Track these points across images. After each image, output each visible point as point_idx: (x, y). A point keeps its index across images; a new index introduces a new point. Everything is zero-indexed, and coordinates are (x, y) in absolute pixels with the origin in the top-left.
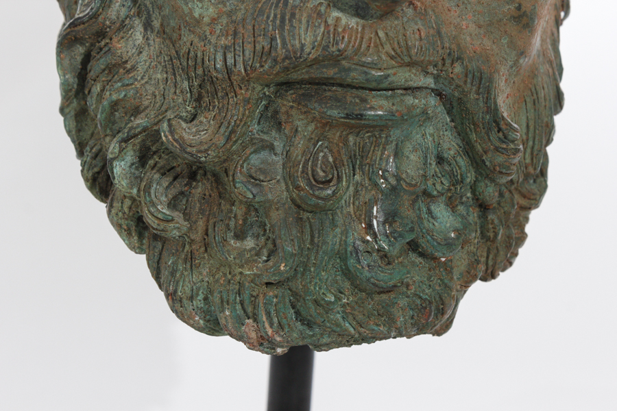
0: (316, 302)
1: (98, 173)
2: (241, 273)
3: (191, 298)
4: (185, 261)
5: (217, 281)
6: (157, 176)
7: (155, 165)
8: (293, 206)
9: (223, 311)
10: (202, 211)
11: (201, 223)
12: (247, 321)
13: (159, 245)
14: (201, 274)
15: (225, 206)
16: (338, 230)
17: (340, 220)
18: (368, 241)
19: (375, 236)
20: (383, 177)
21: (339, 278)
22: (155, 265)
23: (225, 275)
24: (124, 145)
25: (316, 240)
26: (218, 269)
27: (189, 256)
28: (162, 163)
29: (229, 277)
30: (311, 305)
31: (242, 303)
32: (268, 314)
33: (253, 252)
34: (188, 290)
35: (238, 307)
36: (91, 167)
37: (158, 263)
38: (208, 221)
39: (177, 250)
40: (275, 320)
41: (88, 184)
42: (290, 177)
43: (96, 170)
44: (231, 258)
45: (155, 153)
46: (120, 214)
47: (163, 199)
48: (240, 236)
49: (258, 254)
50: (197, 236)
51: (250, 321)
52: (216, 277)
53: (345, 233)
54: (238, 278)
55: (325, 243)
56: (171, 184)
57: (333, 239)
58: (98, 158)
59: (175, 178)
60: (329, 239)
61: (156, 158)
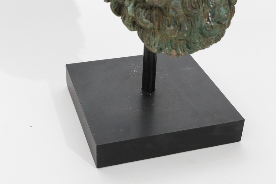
0: (194, 43)
1: (117, 8)
2: (171, 37)
3: (154, 45)
4: (152, 35)
5: (163, 40)
6: (141, 10)
7: (139, 6)
8: (186, 16)
9: (166, 48)
10: (156, 19)
11: (157, 24)
12: (173, 50)
13: (142, 30)
14: (157, 38)
15: (164, 18)
16: (199, 21)
17: (199, 18)
18: (208, 24)
19: (210, 22)
20: (212, 4)
21: (199, 35)
22: (141, 36)
23: (165, 38)
24: (130, 2)
25: (193, 25)
26: (163, 36)
27: (153, 33)
28: (141, 5)
29: (167, 38)
30: (192, 44)
31: (171, 45)
32: (181, 48)
33: (174, 31)
34: (153, 43)
35: (170, 47)
36: (114, 6)
37: (142, 35)
38: (159, 22)
39: (149, 32)
40: (182, 49)
41: (114, 12)
42: (184, 7)
43: (116, 7)
44: (168, 33)
45: (139, 2)
46: (128, 22)
47: (143, 17)
48: (169, 26)
49: (176, 31)
50: (156, 27)
51: (174, 50)
52: (163, 38)
53: (201, 22)
54: (170, 38)
55: (196, 26)
56: (145, 12)
57: (198, 24)
58: (116, 3)
59: (146, 10)
60: (197, 24)
61: (139, 4)
